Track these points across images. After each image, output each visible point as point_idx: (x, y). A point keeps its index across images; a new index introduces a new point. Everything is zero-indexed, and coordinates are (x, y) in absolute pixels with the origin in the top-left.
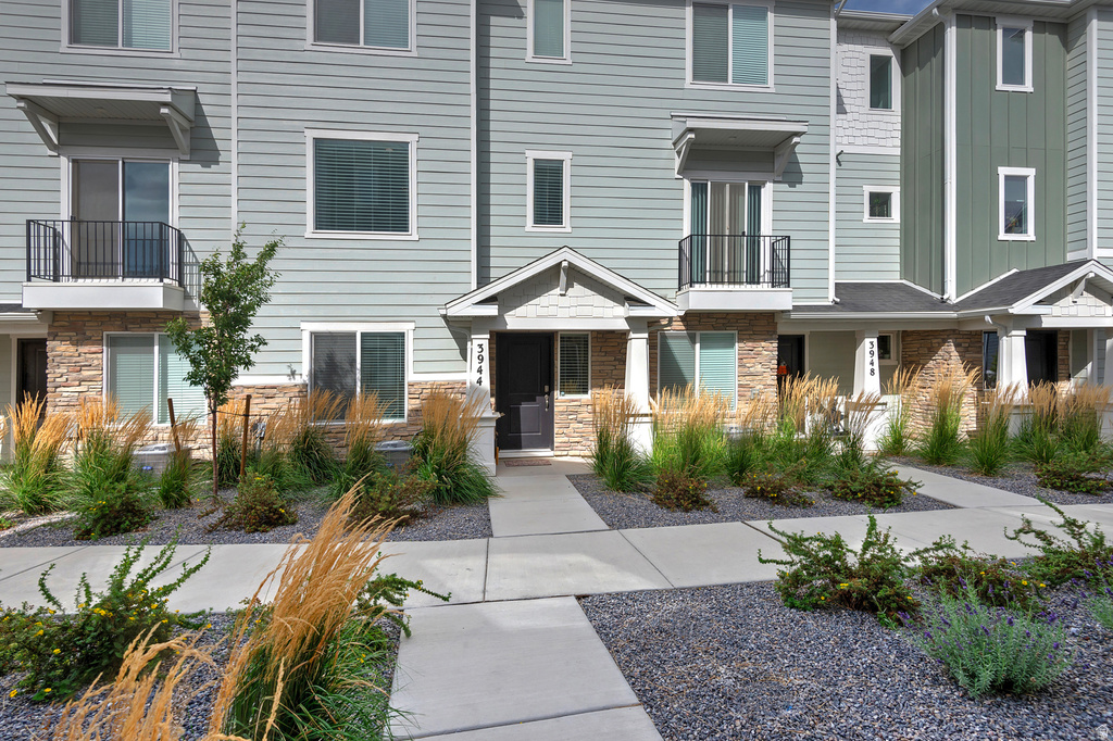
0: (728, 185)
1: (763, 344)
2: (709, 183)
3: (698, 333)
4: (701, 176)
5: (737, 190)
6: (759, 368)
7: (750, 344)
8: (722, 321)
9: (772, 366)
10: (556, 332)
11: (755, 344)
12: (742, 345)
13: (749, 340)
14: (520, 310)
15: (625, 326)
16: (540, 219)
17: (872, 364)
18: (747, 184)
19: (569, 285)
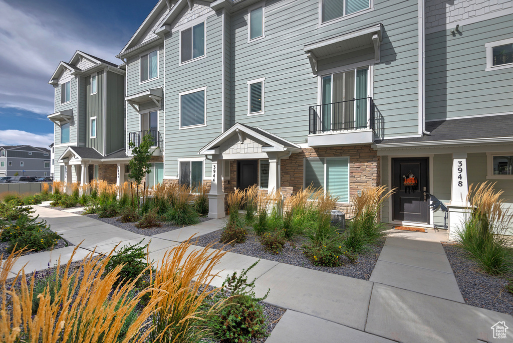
0: (344, 74)
1: (366, 164)
2: (332, 75)
3: (325, 158)
4: (325, 72)
5: (350, 75)
6: (364, 178)
7: (357, 164)
8: (339, 151)
9: (373, 177)
10: (259, 159)
11: (361, 164)
12: (352, 164)
13: (357, 161)
14: (227, 151)
15: (267, 157)
16: (252, 110)
17: (460, 177)
18: (356, 70)
19: (244, 139)
